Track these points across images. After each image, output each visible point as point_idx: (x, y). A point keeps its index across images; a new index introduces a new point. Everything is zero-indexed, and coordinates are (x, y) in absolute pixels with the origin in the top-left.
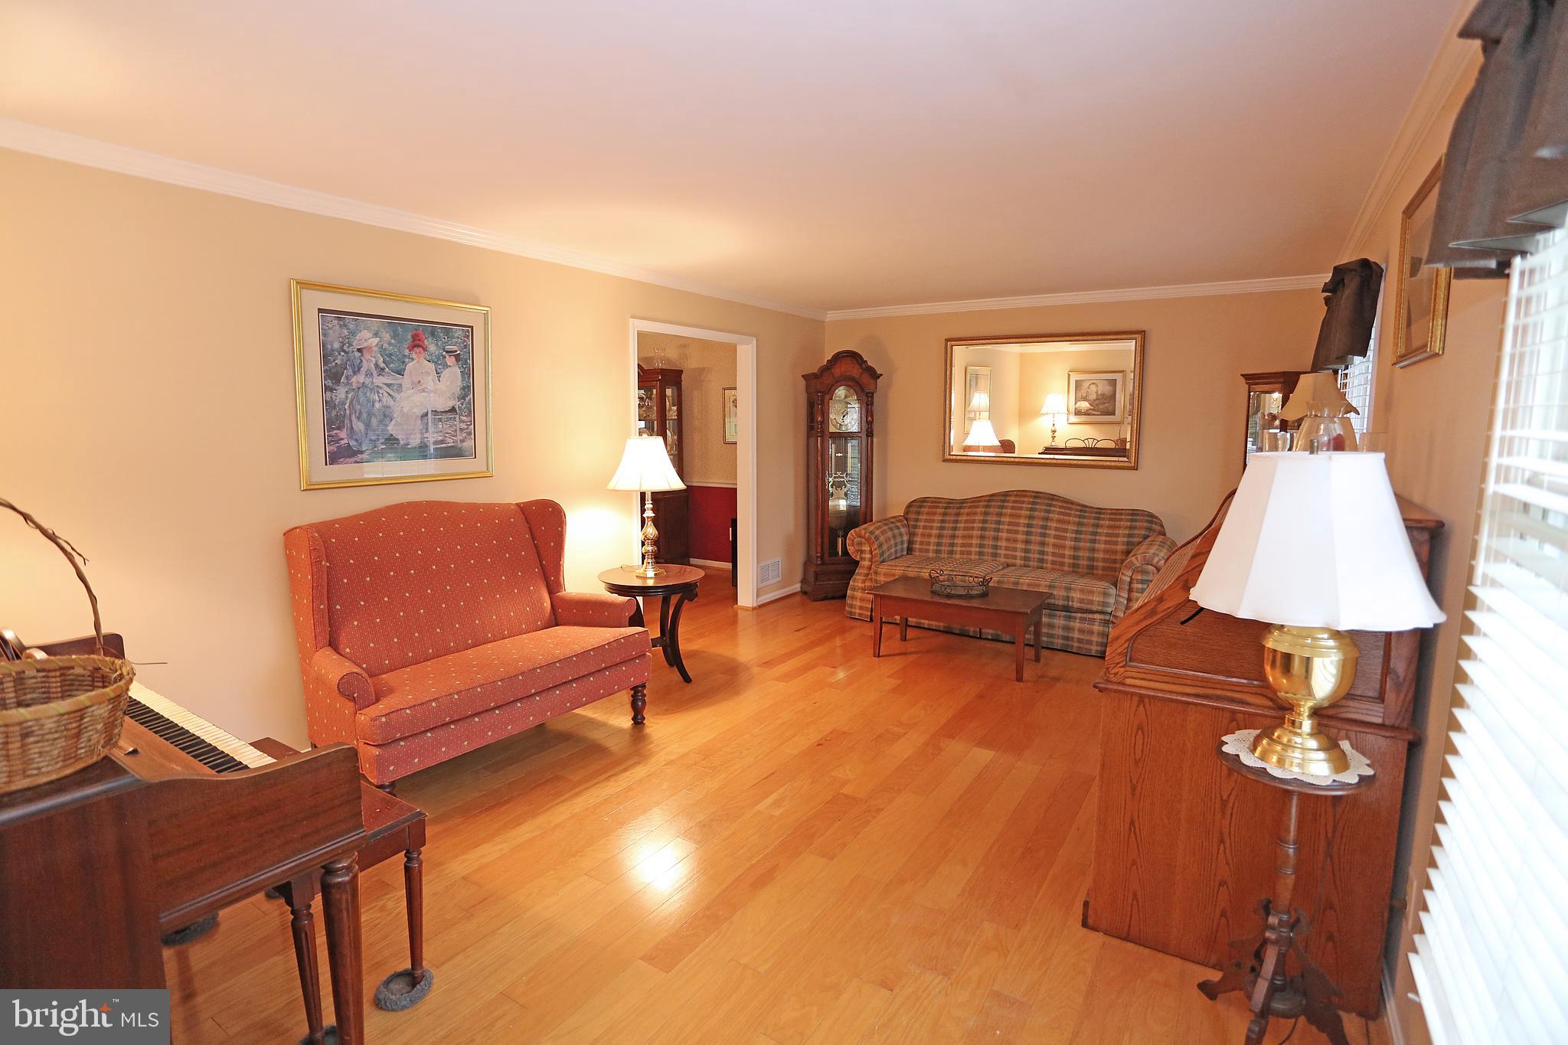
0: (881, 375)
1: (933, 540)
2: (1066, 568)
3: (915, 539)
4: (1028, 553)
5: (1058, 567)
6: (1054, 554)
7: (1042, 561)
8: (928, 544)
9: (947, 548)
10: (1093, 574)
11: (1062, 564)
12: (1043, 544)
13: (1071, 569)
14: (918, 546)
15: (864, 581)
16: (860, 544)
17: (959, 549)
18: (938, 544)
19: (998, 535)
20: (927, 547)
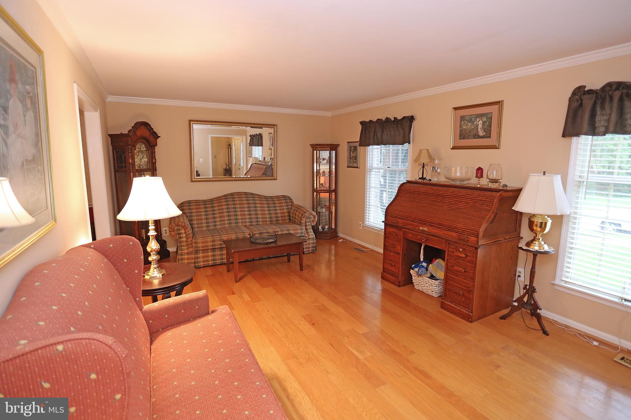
0: (160, 137)
1: (204, 221)
2: (268, 223)
3: (193, 222)
4: (251, 219)
5: (264, 223)
6: (262, 218)
7: (257, 222)
8: (202, 223)
9: (213, 224)
10: (278, 223)
11: (266, 221)
12: (257, 214)
13: (270, 223)
14: (196, 226)
15: (188, 249)
16: (179, 230)
17: (219, 223)
18: (207, 223)
19: (236, 214)
20: (202, 225)
